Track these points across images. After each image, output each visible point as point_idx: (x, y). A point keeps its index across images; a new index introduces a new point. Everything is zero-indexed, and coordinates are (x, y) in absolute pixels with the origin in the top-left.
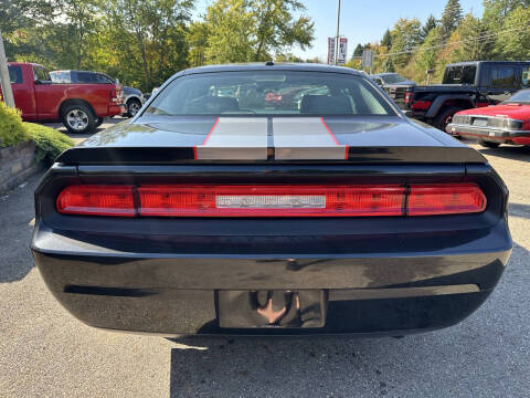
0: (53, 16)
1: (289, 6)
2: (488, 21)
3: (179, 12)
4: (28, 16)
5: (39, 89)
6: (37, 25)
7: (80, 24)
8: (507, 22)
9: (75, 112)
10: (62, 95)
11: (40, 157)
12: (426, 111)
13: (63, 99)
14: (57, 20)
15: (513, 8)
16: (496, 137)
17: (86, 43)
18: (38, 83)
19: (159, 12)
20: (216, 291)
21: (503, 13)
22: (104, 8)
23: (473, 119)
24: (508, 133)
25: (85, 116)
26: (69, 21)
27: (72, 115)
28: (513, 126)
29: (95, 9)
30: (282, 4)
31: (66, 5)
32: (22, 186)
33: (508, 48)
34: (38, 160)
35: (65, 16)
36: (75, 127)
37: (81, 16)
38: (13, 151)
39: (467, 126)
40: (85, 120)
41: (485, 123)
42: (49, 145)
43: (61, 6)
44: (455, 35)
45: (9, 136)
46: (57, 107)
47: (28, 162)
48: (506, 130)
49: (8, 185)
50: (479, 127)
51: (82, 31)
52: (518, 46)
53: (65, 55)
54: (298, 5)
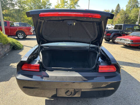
0: (14, 7)
1: (76, 6)
2: (127, 11)
3: (47, 6)
4: (8, 6)
5: (11, 28)
6: (10, 9)
7: (21, 9)
8: (132, 12)
9: (20, 34)
10: (17, 29)
11: (12, 47)
12: (110, 36)
13: (17, 30)
14: (15, 8)
15: (134, 8)
16: (126, 44)
17: (23, 14)
18: (11, 26)
19: (42, 6)
20: (57, 89)
21: (131, 9)
22: (28, 5)
23: (121, 39)
24: (129, 43)
25: (23, 35)
26: (19, 8)
27: (19, 35)
28: (131, 42)
29: (25, 5)
30: (74, 5)
31: (18, 4)
32: (7, 55)
33: (132, 18)
34: (11, 48)
35: (17, 7)
36: (20, 37)
37: (22, 7)
38: (5, 46)
39: (120, 41)
40: (23, 36)
41: (124, 40)
42: (14, 44)
43: (17, 4)
44: (119, 14)
45: (4, 42)
46: (16, 32)
47: (9, 48)
48: (129, 42)
49: (4, 54)
50: (122, 41)
51: (22, 11)
52: (134, 18)
53: (17, 17)
54: (78, 6)
